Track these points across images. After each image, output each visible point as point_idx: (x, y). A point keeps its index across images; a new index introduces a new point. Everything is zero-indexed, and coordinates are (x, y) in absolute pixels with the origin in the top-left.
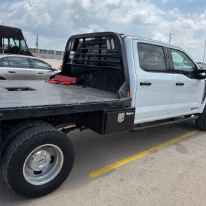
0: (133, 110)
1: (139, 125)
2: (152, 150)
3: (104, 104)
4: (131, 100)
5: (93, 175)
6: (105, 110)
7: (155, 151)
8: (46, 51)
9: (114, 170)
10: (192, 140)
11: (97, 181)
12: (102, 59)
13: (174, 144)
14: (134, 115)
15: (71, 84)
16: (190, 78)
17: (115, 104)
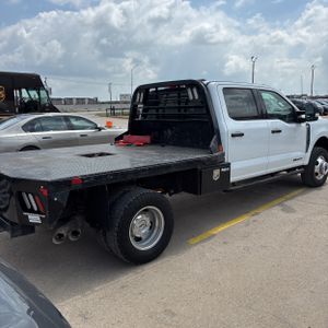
0: (228, 165)
1: (234, 184)
2: (253, 213)
3: (198, 161)
4: (224, 154)
5: (193, 241)
6: (199, 168)
7: (257, 214)
8: (60, 99)
9: (214, 235)
10: (300, 198)
11: (199, 246)
12: (182, 111)
13: (278, 204)
14: (229, 172)
15: (145, 144)
16: (288, 122)
17: (209, 159)
